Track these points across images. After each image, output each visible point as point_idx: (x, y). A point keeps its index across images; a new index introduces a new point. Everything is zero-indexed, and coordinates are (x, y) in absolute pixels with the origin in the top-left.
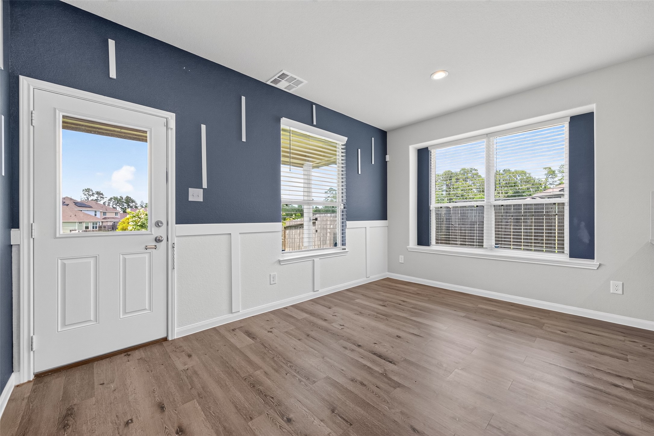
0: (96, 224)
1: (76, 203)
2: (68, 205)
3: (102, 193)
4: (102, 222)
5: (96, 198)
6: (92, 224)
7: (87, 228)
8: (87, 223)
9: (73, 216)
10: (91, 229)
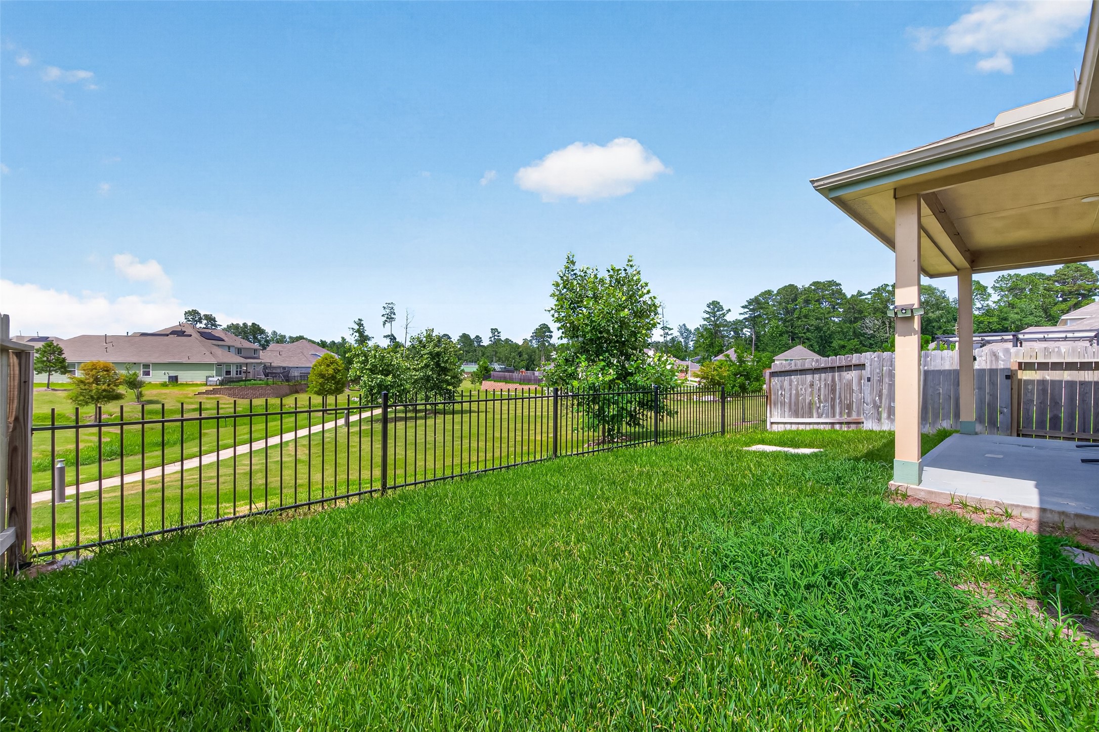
0: (238, 365)
3: (214, 317)
4: (247, 364)
6: (234, 367)
7: (228, 373)
8: (228, 365)
9: (208, 353)
10: (233, 374)
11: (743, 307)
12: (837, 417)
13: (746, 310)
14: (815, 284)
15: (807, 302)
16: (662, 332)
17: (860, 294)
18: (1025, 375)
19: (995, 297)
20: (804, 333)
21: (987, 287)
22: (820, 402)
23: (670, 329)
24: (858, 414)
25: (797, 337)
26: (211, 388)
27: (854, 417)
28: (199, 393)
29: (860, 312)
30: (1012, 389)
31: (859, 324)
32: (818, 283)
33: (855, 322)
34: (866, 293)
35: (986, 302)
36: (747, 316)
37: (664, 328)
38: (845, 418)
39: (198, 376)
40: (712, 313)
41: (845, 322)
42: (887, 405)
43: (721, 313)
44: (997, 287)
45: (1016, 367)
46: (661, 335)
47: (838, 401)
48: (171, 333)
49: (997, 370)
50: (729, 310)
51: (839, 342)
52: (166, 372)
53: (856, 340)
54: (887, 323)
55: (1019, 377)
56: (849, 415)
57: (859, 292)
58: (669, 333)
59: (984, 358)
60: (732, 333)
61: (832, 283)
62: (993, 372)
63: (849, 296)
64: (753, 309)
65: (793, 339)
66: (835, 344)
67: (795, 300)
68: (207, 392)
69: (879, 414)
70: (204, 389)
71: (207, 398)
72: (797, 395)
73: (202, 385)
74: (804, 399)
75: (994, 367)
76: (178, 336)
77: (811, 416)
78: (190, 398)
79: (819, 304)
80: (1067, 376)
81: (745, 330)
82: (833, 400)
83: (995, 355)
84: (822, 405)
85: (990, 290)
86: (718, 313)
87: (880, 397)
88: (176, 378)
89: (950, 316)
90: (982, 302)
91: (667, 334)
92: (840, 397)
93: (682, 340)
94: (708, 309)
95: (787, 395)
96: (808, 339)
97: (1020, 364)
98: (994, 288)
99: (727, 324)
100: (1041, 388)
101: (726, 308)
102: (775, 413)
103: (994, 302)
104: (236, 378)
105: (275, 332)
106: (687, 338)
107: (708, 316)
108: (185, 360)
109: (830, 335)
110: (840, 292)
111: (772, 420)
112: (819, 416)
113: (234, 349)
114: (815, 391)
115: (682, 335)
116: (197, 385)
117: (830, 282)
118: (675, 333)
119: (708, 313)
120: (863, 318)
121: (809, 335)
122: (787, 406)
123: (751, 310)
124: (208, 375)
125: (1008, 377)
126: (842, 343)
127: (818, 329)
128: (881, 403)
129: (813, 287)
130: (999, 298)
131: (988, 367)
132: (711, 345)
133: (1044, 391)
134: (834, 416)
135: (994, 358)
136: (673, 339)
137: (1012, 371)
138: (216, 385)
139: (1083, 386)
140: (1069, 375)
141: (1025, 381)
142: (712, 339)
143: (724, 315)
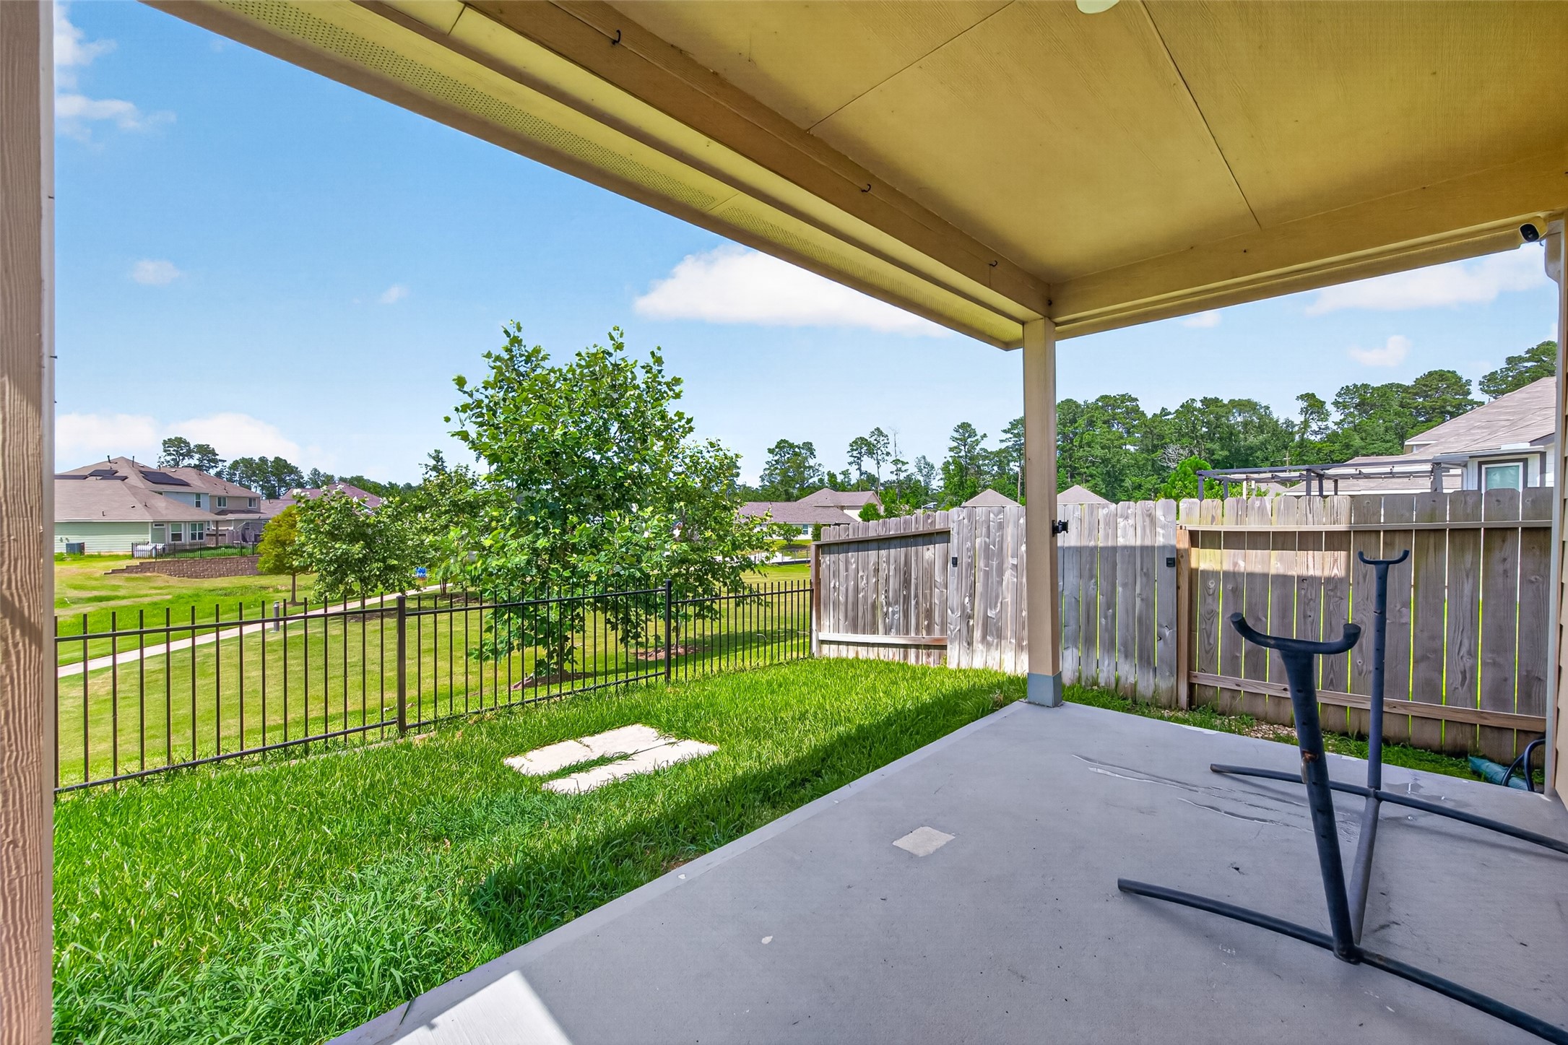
0: (201, 525)
1: (148, 475)
2: (126, 478)
3: (213, 450)
4: (217, 523)
5: (197, 463)
6: (189, 528)
7: (177, 537)
8: (176, 524)
9: (139, 506)
10: (186, 539)
11: (1005, 431)
12: (913, 634)
13: (1009, 435)
14: (1103, 398)
15: (1091, 423)
16: (894, 469)
17: (1164, 412)
18: (1204, 560)
19: (1336, 416)
20: (1087, 468)
21: (1325, 402)
22: (888, 604)
23: (904, 463)
24: (943, 630)
25: (1077, 474)
26: (137, 562)
27: (937, 634)
28: (114, 572)
29: (1161, 437)
30: (1178, 588)
31: (1160, 452)
32: (1106, 397)
33: (1153, 452)
34: (1172, 412)
35: (1325, 423)
36: (1010, 444)
37: (896, 462)
38: (924, 637)
39: (120, 544)
40: (961, 440)
41: (1142, 451)
42: (982, 614)
43: (973, 439)
44: (1339, 402)
45: (1184, 543)
46: (892, 472)
47: (913, 602)
48: (91, 475)
49: (1153, 548)
50: (985, 435)
51: (1134, 478)
52: (64, 537)
53: (1156, 477)
54: (1196, 453)
55: (1194, 565)
56: (929, 629)
57: (1163, 409)
58: (903, 468)
59: (1131, 521)
60: (995, 468)
61: (1125, 398)
62: (1147, 551)
63: (1149, 416)
64: (1018, 434)
65: (1072, 476)
66: (1128, 483)
67: (1074, 421)
68: (129, 569)
69: (970, 630)
70: (123, 564)
71: (128, 579)
72: (857, 590)
73: (126, 557)
74: (865, 598)
75: (1148, 543)
76: (104, 478)
77: (874, 631)
78: (96, 579)
79: (1109, 427)
80: (1275, 562)
81: (1012, 464)
82: (907, 599)
83: (1150, 515)
84: (890, 609)
85: (1330, 407)
86: (969, 440)
87: (972, 596)
88: (81, 547)
89: (1279, 444)
90: (1320, 423)
91: (899, 470)
92: (916, 596)
93: (922, 479)
94: (957, 435)
95: (843, 589)
96: (1091, 476)
97: (1193, 535)
98: (1336, 404)
99: (987, 455)
100: (1230, 587)
101: (980, 433)
102: (825, 622)
103: (1336, 424)
104: (190, 545)
105: (316, 470)
106: (928, 476)
107: (956, 444)
108: (97, 518)
109: (1121, 471)
110: (1136, 410)
111: (822, 637)
112: (887, 631)
113: (207, 499)
114: (882, 581)
115: (920, 471)
116: (117, 557)
117: (1123, 395)
118: (911, 469)
119: (954, 439)
120: (1164, 447)
121: (1093, 470)
122: (842, 608)
123: (1015, 435)
124: (134, 541)
125: (1171, 563)
126: (1137, 480)
127: (1105, 461)
128: (973, 609)
129: (1100, 404)
130: (1342, 417)
131: (1139, 543)
132: (961, 484)
133: (1236, 592)
134: (907, 632)
135: (1147, 520)
136: (909, 478)
137: (1178, 550)
138: (150, 557)
139: (1305, 585)
140: (1281, 560)
141: (1202, 572)
142: (962, 477)
143: (977, 442)
